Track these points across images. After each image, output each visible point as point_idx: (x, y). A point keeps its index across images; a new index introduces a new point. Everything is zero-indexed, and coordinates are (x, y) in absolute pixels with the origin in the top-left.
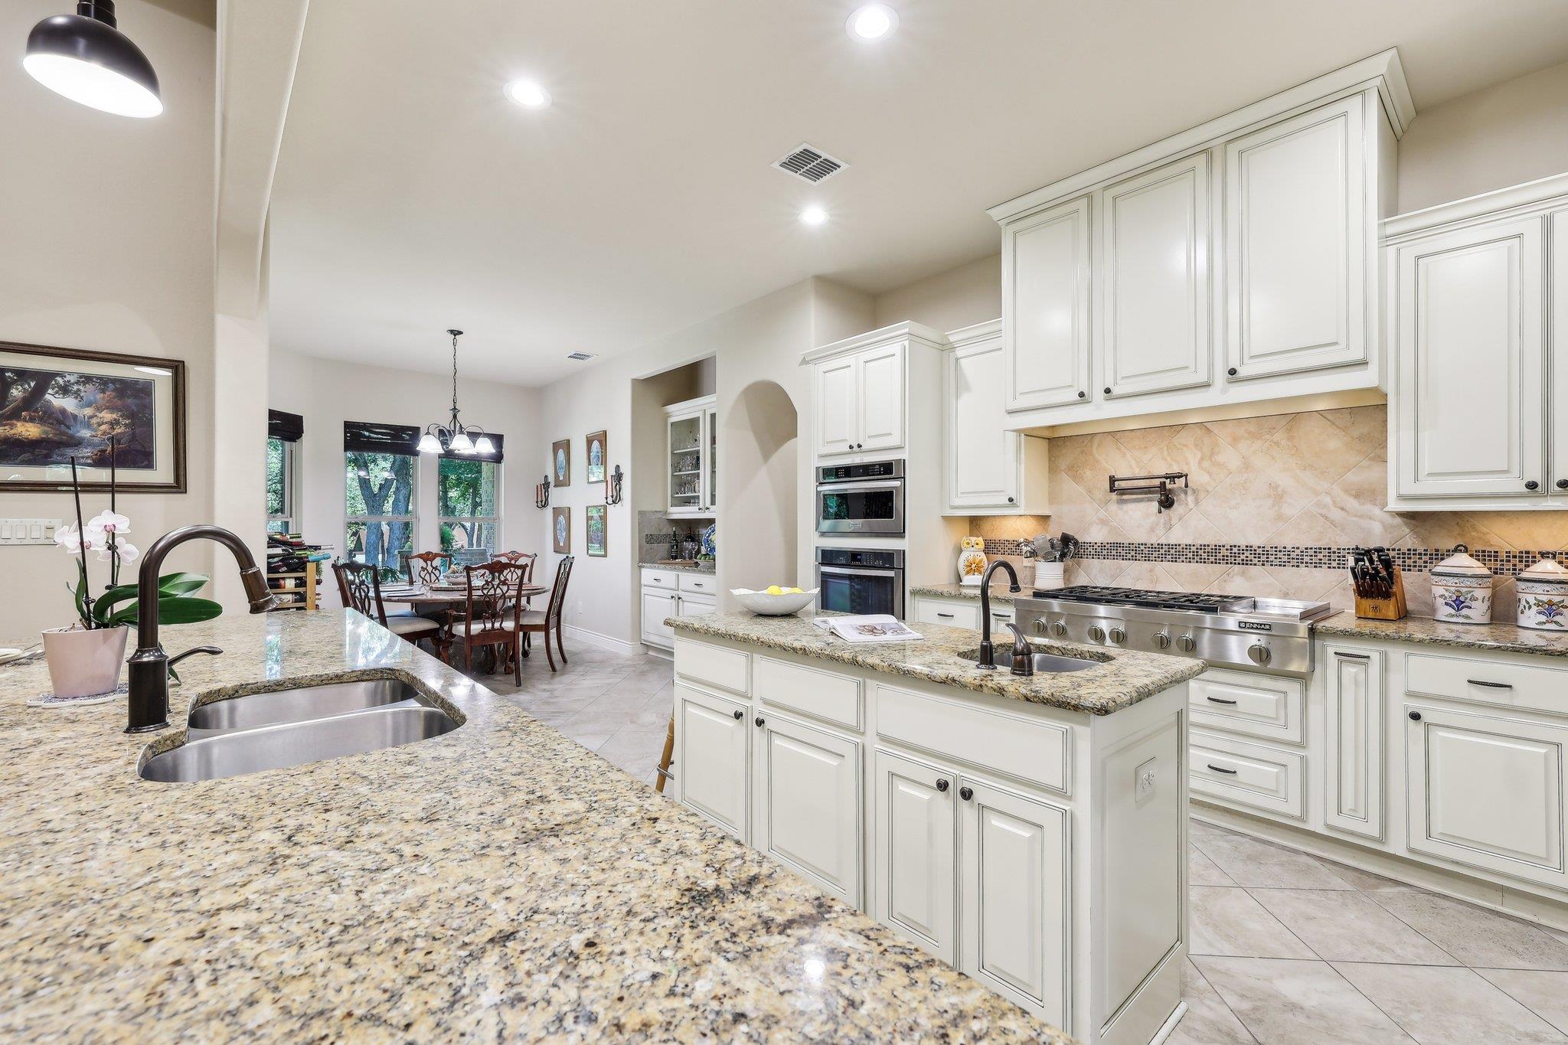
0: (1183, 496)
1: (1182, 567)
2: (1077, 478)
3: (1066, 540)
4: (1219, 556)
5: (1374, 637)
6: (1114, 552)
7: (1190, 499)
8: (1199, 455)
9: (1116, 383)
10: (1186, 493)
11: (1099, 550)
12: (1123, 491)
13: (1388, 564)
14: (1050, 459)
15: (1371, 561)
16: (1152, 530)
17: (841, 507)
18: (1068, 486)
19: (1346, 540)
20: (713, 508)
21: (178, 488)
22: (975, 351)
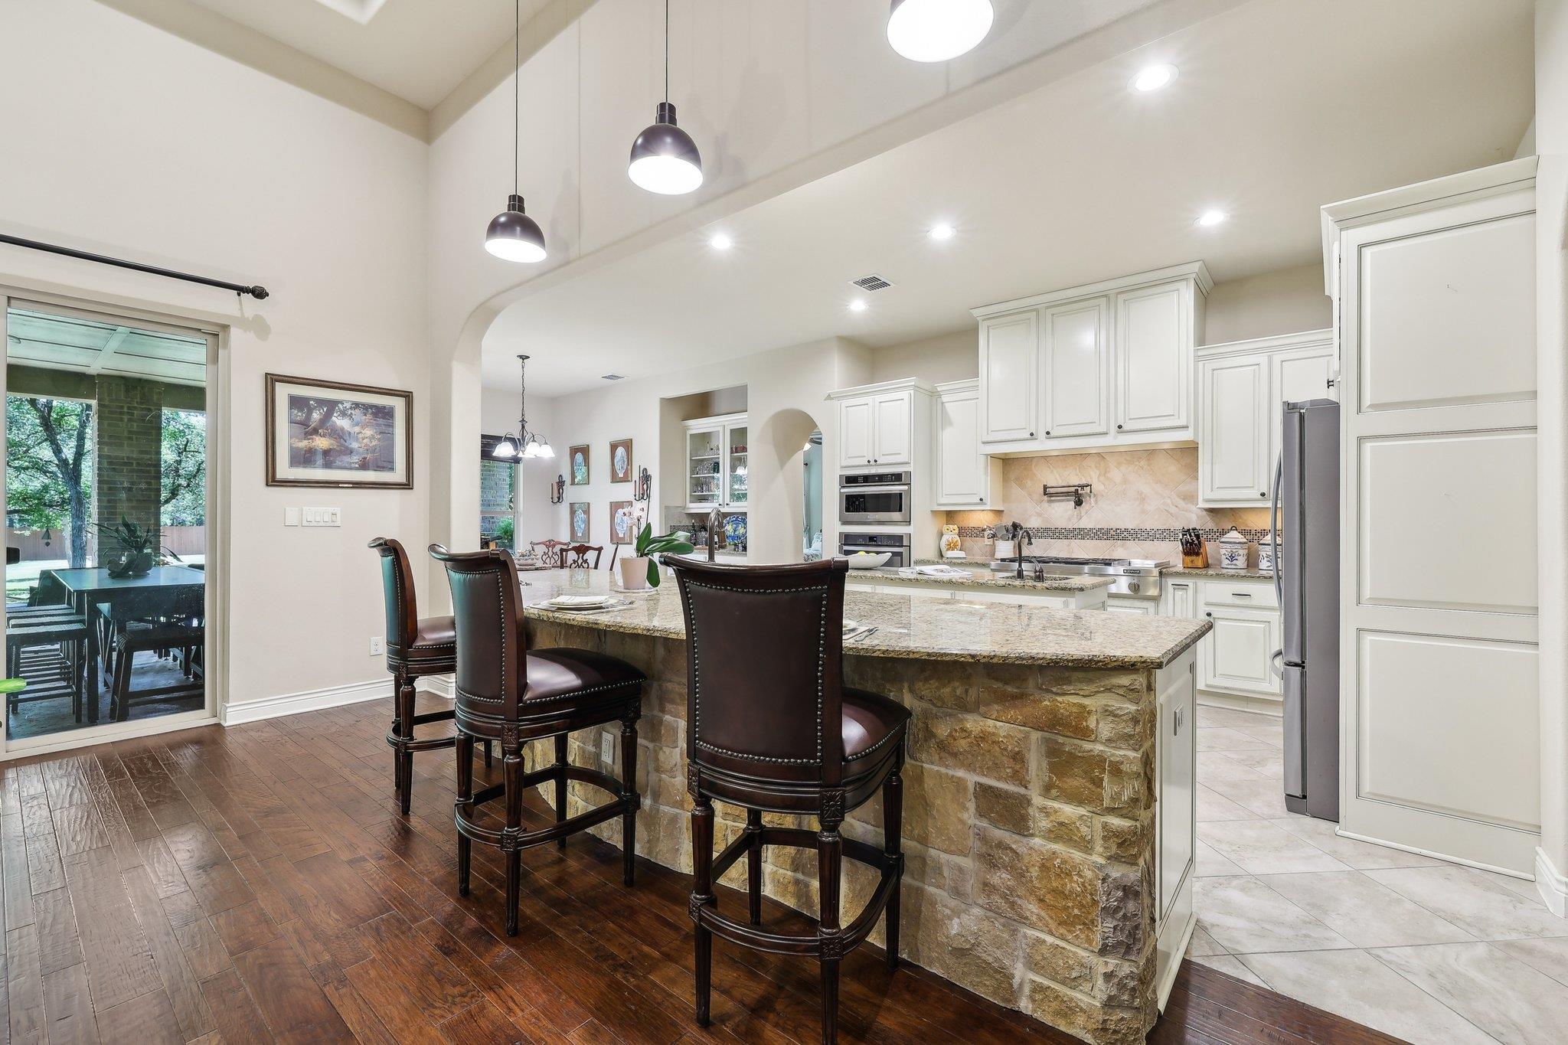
0: (1088, 498)
1: (1087, 543)
2: (1022, 486)
3: (1015, 526)
4: (1110, 535)
5: (1190, 575)
6: (1045, 534)
7: (1093, 500)
8: (1098, 473)
9: (1053, 429)
10: (1090, 497)
11: (1036, 532)
12: (1051, 495)
13: (1198, 537)
14: (1003, 473)
15: (1191, 536)
16: (1070, 519)
17: (853, 504)
18: (1016, 491)
19: (1178, 525)
20: (731, 504)
21: (408, 485)
22: (956, 399)
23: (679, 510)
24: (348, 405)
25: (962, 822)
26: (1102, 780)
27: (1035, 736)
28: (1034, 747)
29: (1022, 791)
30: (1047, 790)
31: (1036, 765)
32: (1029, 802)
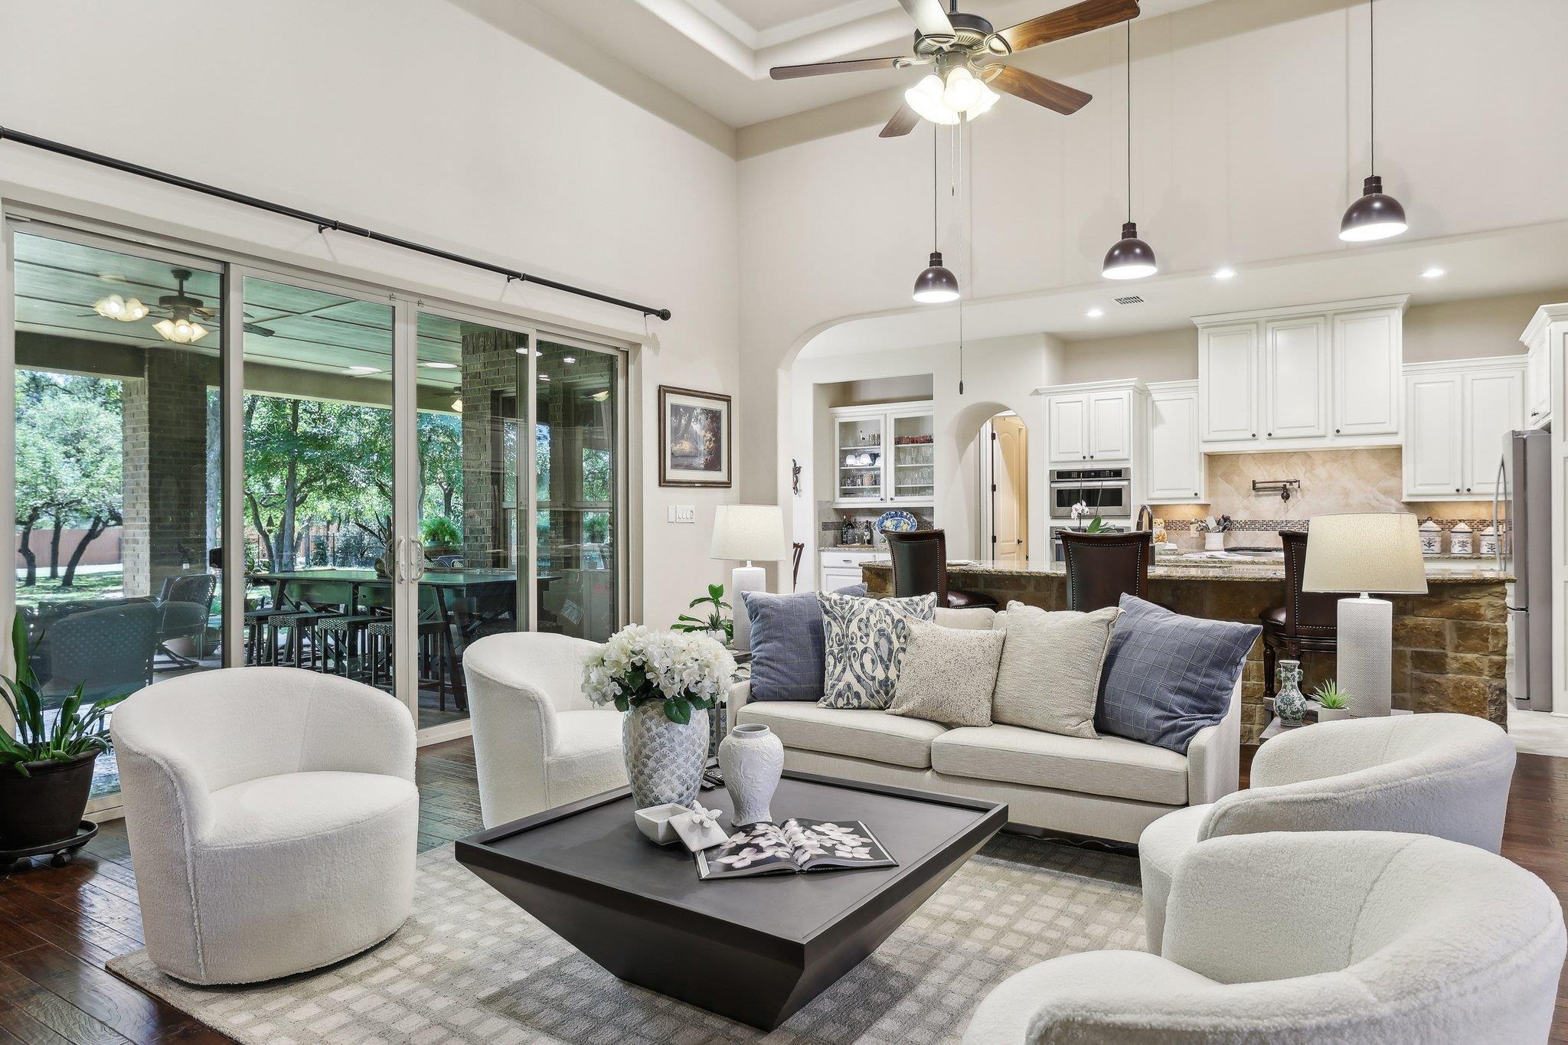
0: (1295, 493)
2: (1228, 481)
3: (1225, 519)
6: (1253, 526)
7: (1299, 494)
8: (1304, 469)
9: (1275, 431)
10: (1297, 491)
11: (1243, 525)
12: (1260, 490)
14: (1211, 468)
16: (1277, 512)
17: (1064, 499)
18: (1222, 485)
20: (897, 499)
21: (727, 485)
22: (1168, 397)
23: (828, 505)
24: (699, 410)
25: (1403, 673)
26: (1488, 638)
27: (1448, 622)
28: (1447, 628)
29: (1442, 651)
30: (1457, 649)
31: (1450, 637)
32: (1446, 656)
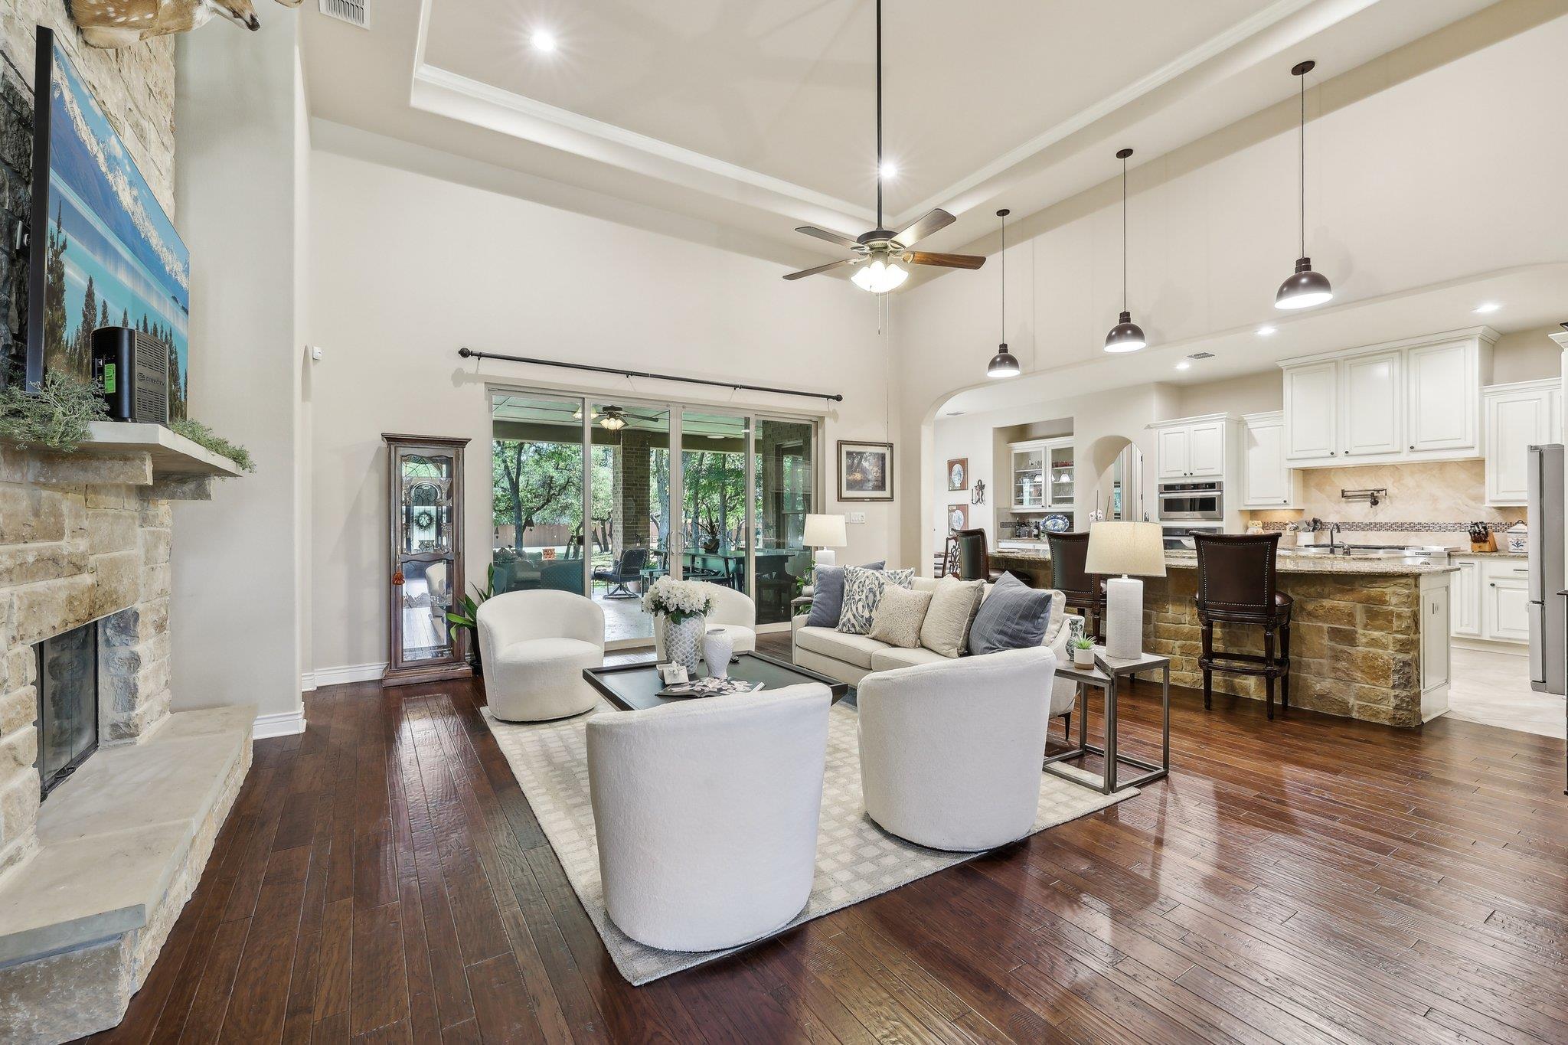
0: (1383, 499)
1: (1382, 533)
2: (1320, 490)
3: (1315, 521)
4: (1404, 528)
5: (1475, 556)
7: (1387, 501)
8: (1392, 480)
9: (1351, 449)
10: (1385, 498)
11: (1334, 526)
12: (1348, 497)
13: (1485, 528)
14: (1304, 480)
15: (1478, 528)
16: (1366, 516)
17: (1170, 506)
18: (1315, 493)
19: (1468, 520)
20: (1053, 506)
21: (891, 499)
22: (1260, 425)
23: (1006, 510)
24: (868, 454)
25: (1321, 644)
26: (1392, 620)
27: (1359, 606)
28: (1358, 610)
29: (1353, 628)
30: (1365, 627)
31: (1360, 617)
32: (1356, 632)
